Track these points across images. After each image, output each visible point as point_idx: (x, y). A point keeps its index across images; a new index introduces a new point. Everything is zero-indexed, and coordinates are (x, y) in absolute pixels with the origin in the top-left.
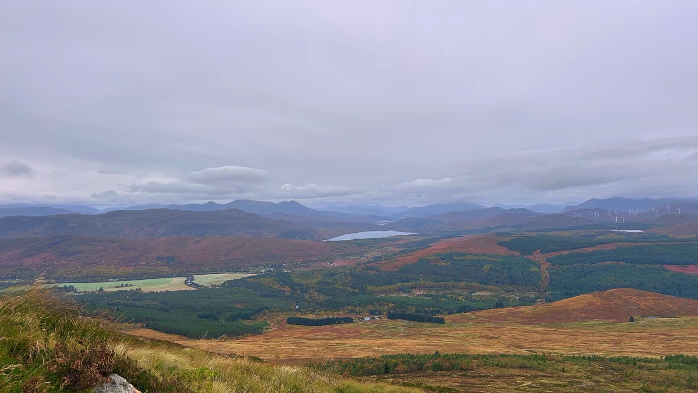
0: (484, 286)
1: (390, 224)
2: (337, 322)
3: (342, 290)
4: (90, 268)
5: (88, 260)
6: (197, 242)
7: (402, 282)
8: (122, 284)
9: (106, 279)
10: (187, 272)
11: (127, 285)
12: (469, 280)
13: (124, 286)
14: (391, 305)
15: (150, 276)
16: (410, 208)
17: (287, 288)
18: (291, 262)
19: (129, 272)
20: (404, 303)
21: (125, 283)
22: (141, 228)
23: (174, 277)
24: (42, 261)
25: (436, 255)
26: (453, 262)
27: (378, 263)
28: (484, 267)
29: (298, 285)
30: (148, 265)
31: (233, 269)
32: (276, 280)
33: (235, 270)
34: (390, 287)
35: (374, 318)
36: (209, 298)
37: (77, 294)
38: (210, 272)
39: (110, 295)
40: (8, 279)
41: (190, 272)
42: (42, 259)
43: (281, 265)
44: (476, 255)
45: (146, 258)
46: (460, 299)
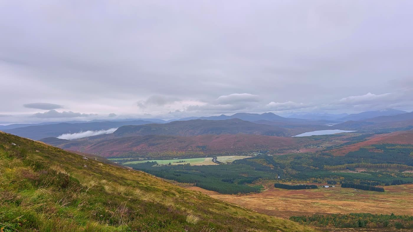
0: (411, 166)
1: (335, 125)
2: (306, 188)
3: (307, 168)
4: (164, 152)
5: (163, 148)
6: (217, 138)
7: (349, 163)
8: (180, 161)
9: (172, 158)
10: (213, 155)
11: (182, 162)
12: (400, 162)
13: (181, 162)
14: (341, 178)
15: (194, 157)
16: (349, 114)
17: (271, 166)
18: (272, 150)
19: (183, 154)
20: (351, 177)
21: (181, 160)
22: (188, 130)
23: (206, 157)
24: (141, 148)
25: (372, 145)
26: (386, 150)
27: (330, 151)
28: (410, 154)
29: (278, 164)
30: (192, 150)
31: (238, 153)
32: (264, 160)
33: (240, 154)
34: (340, 166)
35: (332, 186)
36: (226, 170)
37: (158, 166)
38: (226, 155)
39: (175, 167)
40: (126, 157)
41: (215, 154)
42: (141, 147)
43: (266, 151)
44: (404, 145)
45: (191, 147)
46: (393, 175)
